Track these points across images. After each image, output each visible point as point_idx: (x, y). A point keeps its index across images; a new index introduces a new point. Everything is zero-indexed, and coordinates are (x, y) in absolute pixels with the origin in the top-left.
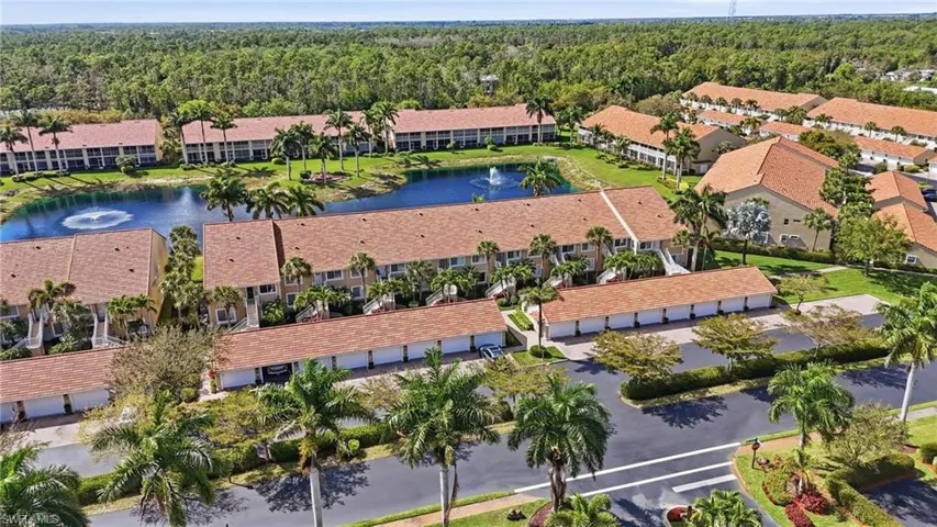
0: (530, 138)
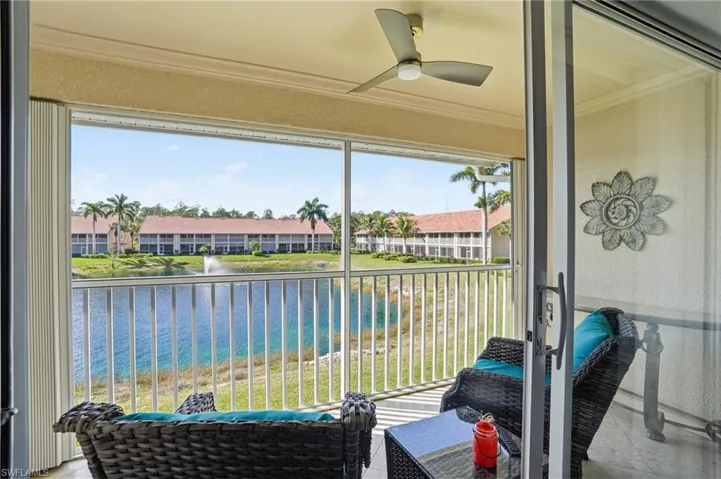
0: (306, 247)
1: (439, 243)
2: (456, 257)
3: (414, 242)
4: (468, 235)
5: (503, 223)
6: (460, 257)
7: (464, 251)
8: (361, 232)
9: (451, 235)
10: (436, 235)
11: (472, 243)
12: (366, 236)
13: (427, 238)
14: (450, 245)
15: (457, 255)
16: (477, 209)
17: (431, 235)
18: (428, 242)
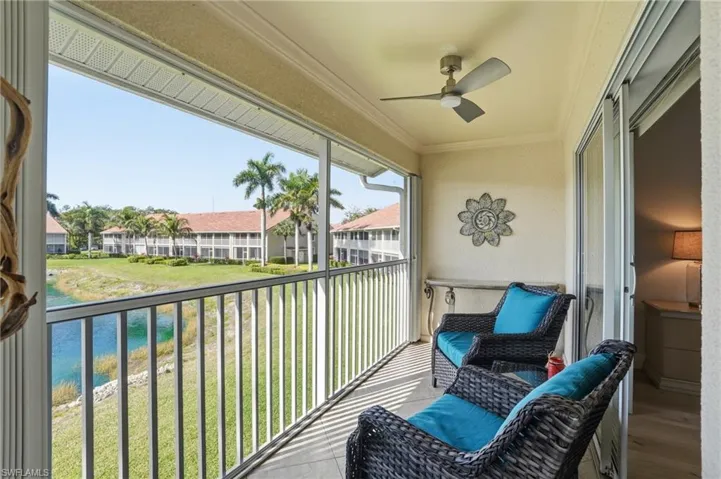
1: (213, 244)
2: (231, 257)
3: (183, 243)
4: (244, 235)
5: (279, 224)
6: (236, 258)
7: (240, 251)
8: (109, 232)
9: (226, 235)
10: (209, 235)
11: (248, 243)
12: (119, 236)
13: (199, 238)
14: (225, 246)
15: (232, 256)
16: (255, 209)
17: (203, 235)
18: (200, 244)
